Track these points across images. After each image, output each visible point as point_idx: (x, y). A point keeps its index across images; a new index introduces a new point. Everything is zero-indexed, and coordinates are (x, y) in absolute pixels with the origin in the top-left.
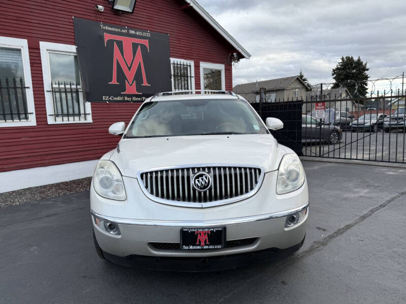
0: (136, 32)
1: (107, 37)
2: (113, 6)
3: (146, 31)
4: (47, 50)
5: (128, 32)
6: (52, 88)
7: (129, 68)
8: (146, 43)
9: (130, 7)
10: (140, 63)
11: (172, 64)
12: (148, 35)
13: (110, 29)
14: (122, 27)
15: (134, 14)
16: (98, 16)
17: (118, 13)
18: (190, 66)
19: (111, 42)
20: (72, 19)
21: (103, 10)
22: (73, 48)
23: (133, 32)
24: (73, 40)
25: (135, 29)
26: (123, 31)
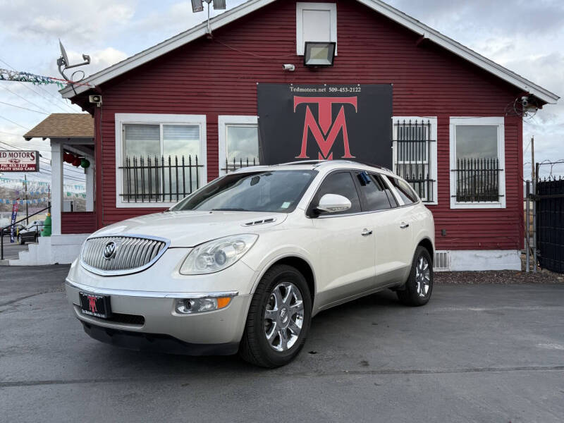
0: (339, 89)
1: (297, 101)
2: (305, 62)
3: (355, 85)
4: (226, 124)
5: (328, 90)
6: (227, 165)
7: (325, 137)
8: (353, 101)
9: (328, 59)
10: (342, 128)
11: (395, 125)
12: (358, 90)
13: (302, 90)
14: (320, 85)
15: (334, 66)
16: (287, 77)
17: (314, 68)
18: (429, 125)
19: (302, 107)
20: (256, 86)
21: (293, 69)
22: (254, 119)
23: (335, 90)
24: (255, 110)
25: (338, 85)
26: (320, 90)
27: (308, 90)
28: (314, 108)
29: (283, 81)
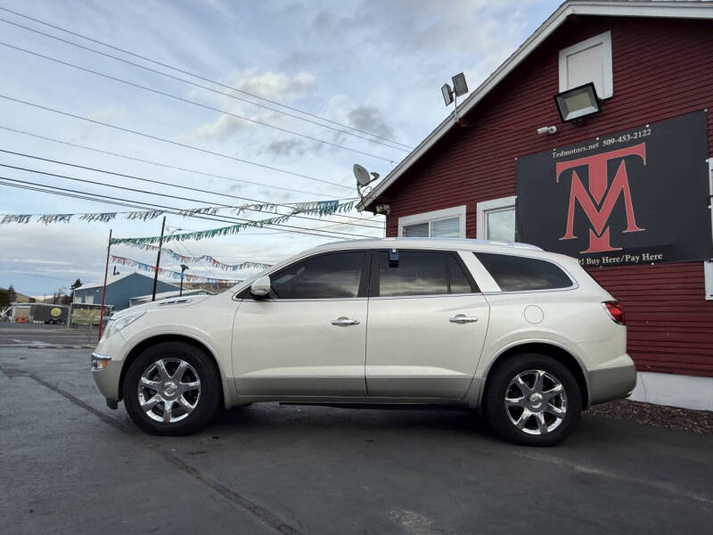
0: (617, 138)
1: (561, 168)
3: (641, 127)
4: (485, 211)
5: (601, 144)
7: (599, 208)
8: (640, 150)
9: (593, 105)
10: (622, 191)
12: (647, 132)
13: (567, 153)
14: (590, 141)
16: (549, 142)
19: (567, 174)
20: (515, 162)
21: (555, 131)
22: (511, 200)
23: (611, 141)
24: (512, 190)
25: (615, 134)
26: (591, 147)
27: (574, 151)
28: (583, 172)
29: (545, 148)
